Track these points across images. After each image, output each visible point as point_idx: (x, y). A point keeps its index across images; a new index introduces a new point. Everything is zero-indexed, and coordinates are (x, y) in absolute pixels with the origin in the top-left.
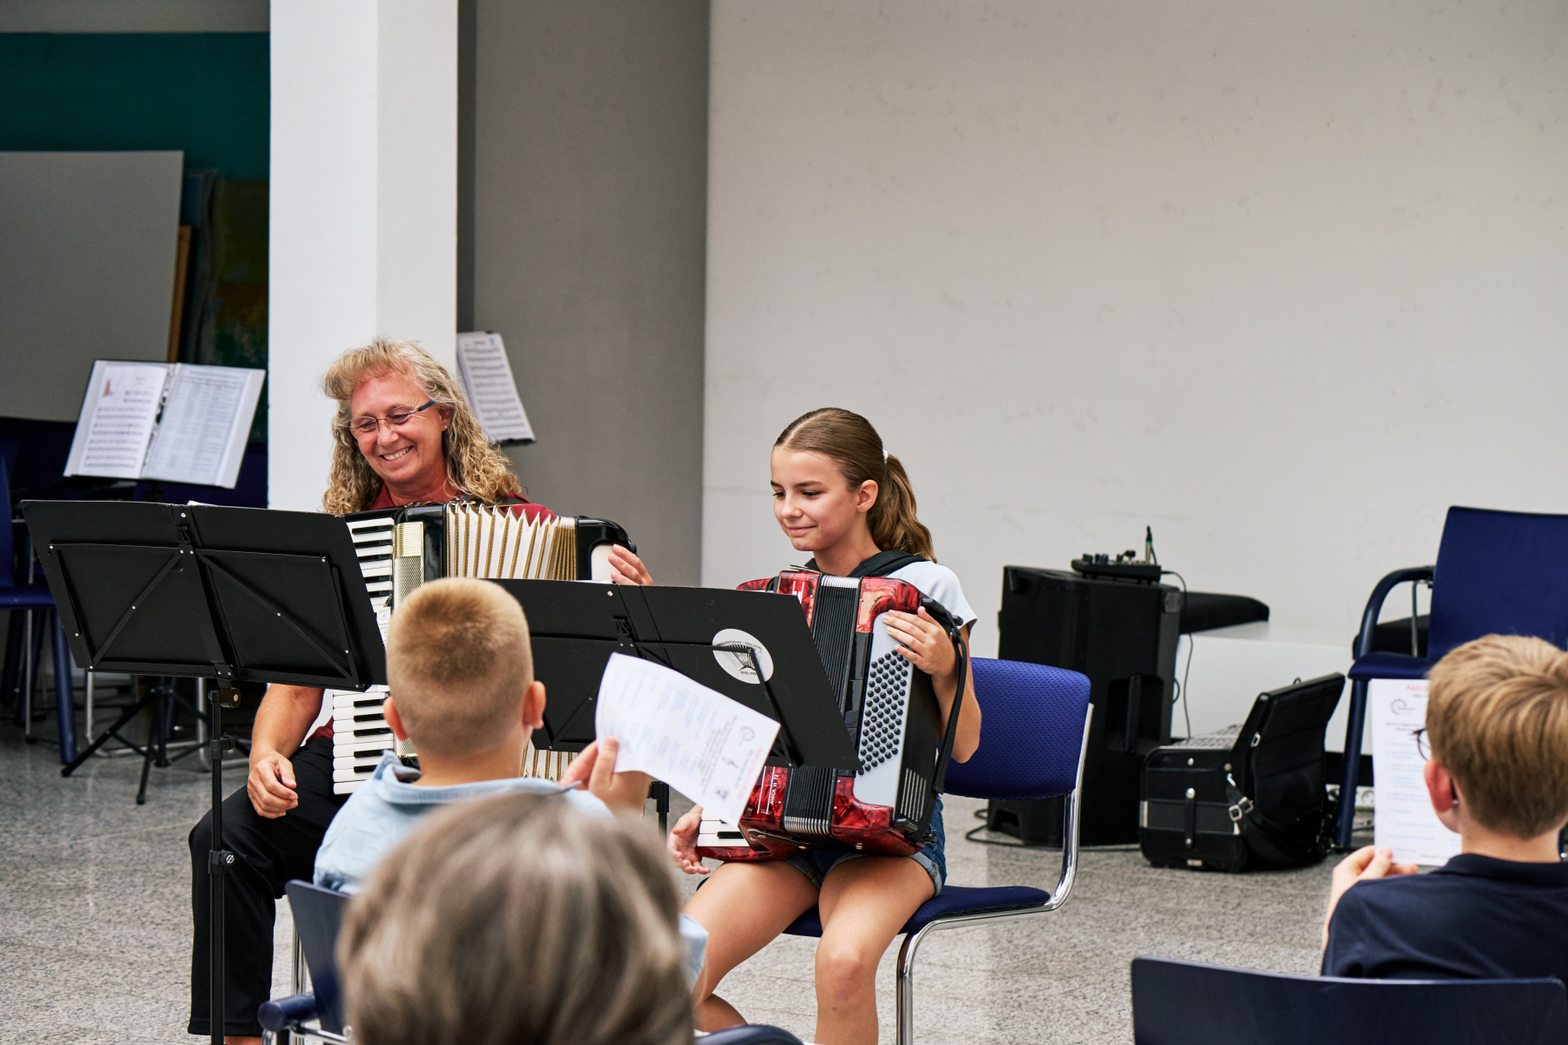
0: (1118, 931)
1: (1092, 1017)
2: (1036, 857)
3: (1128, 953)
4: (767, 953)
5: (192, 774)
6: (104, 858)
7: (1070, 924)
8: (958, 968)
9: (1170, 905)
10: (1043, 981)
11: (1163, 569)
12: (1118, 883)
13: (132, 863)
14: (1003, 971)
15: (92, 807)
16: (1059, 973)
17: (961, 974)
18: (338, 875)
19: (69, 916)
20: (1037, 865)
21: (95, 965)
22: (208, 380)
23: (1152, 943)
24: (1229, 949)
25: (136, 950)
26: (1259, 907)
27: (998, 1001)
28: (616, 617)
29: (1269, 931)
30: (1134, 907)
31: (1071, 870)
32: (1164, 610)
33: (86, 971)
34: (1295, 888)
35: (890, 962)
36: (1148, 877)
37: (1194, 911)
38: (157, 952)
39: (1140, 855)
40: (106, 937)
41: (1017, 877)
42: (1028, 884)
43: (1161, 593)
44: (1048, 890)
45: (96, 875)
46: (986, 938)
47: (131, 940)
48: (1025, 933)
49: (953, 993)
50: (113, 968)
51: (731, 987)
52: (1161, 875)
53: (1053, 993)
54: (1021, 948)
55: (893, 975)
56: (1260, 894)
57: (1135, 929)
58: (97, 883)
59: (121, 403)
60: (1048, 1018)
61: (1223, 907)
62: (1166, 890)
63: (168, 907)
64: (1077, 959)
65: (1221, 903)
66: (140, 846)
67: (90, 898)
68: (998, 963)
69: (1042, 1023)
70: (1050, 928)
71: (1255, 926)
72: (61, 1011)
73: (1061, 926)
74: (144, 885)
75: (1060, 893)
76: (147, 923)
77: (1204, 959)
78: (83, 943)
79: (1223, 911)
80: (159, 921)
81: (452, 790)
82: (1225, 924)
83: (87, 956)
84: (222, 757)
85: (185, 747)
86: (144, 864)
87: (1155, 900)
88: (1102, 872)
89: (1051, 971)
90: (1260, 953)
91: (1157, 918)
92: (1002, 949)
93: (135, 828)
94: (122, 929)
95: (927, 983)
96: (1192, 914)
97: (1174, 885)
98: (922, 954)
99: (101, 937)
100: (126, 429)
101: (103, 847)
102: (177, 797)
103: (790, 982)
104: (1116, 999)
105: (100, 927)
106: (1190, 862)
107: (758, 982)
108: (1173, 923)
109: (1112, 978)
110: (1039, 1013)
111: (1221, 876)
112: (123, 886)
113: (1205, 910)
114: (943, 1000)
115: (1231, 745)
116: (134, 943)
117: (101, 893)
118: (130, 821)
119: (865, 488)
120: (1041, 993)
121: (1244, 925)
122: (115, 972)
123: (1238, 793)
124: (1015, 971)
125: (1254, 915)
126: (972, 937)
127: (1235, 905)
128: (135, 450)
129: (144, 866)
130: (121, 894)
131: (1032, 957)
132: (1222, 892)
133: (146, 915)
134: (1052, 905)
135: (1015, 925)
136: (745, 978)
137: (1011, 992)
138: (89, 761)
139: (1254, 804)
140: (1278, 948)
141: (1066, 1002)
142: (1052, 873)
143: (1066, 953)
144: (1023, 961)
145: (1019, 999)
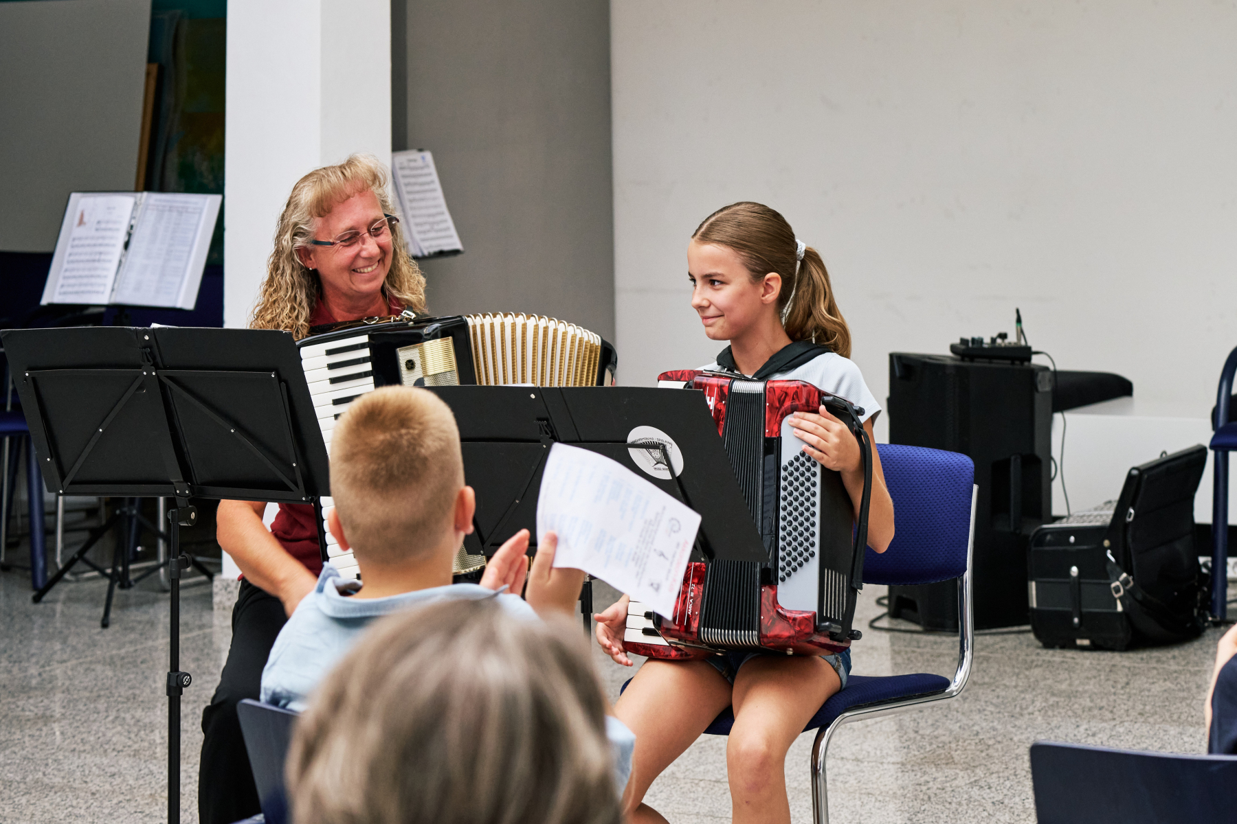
0: (1017, 716)
1: (998, 807)
2: (936, 643)
3: (1028, 738)
4: (689, 754)
5: (152, 595)
6: (70, 684)
7: (971, 711)
8: (868, 762)
9: (1064, 686)
10: (950, 772)
12: (1013, 666)
13: (96, 689)
14: (912, 763)
15: (61, 632)
16: (964, 763)
17: (872, 767)
18: (284, 694)
19: (36, 747)
20: (937, 651)
21: (60, 796)
22: (171, 207)
23: (1050, 727)
24: (1121, 730)
25: (98, 780)
26: (1147, 686)
27: (908, 795)
28: (539, 419)
29: (1158, 709)
30: (1030, 690)
31: (968, 654)
32: (1037, 389)
33: (51, 804)
34: (1178, 664)
35: (805, 759)
36: (1041, 658)
37: (1085, 692)
38: (118, 780)
39: (1032, 636)
40: (71, 767)
41: (919, 665)
42: (930, 671)
44: (949, 677)
45: (63, 702)
46: (894, 728)
47: (94, 768)
48: (930, 722)
49: (866, 789)
50: (77, 798)
51: (657, 791)
52: (1053, 656)
53: (960, 784)
54: (927, 738)
55: (808, 772)
56: (1146, 672)
57: (1033, 714)
58: (63, 711)
59: (93, 232)
60: (957, 810)
61: (1113, 687)
62: (1057, 672)
63: (129, 732)
64: (979, 747)
65: (1111, 683)
66: (103, 671)
67: (56, 727)
68: (907, 754)
69: (951, 816)
70: (953, 716)
71: (1145, 705)
73: (963, 714)
74: (107, 711)
75: (959, 679)
76: (109, 751)
77: (1099, 742)
78: (49, 774)
79: (1113, 690)
80: (121, 748)
81: (389, 601)
82: (1117, 705)
83: (52, 787)
84: (179, 576)
85: (147, 568)
86: (107, 689)
87: (1049, 682)
88: (998, 655)
89: (956, 761)
90: (1151, 732)
91: (1052, 700)
92: (910, 739)
93: (99, 652)
94: (85, 758)
95: (841, 778)
96: (1084, 695)
97: (1065, 666)
98: (834, 749)
99: (66, 768)
100: (97, 257)
101: (70, 673)
102: (138, 618)
103: (712, 783)
104: (1020, 788)
105: (65, 757)
106: (1079, 642)
107: (682, 785)
108: (1067, 705)
109: (1014, 766)
110: (948, 806)
111: (1109, 655)
112: (87, 712)
113: (1096, 691)
114: (857, 796)
115: (1109, 520)
116: (97, 771)
117: (67, 721)
118: (95, 646)
119: (769, 280)
120: (948, 785)
121: (1134, 705)
122: (78, 803)
123: (1119, 570)
124: (924, 761)
125: (1143, 693)
126: (880, 728)
127: (1123, 685)
128: (106, 276)
129: (107, 692)
130: (85, 722)
131: (938, 747)
132: (1111, 671)
133: (108, 742)
134: (953, 691)
135: (921, 714)
136: (670, 781)
137: (920, 785)
138: (58, 586)
139: (1133, 578)
140: (1167, 727)
141: (972, 793)
142: (951, 659)
143: (969, 741)
144: (929, 751)
145: (928, 791)
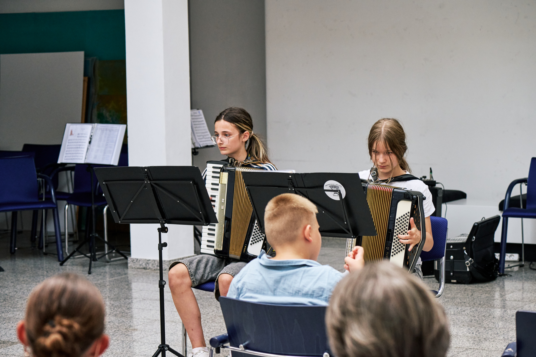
5: (103, 263)
9: (449, 295)
11: (437, 182)
22: (106, 129)
24: (474, 310)
26: (479, 295)
29: (485, 303)
34: (489, 288)
37: (457, 297)
39: (434, 279)
43: (437, 190)
56: (478, 291)
59: (76, 138)
61: (467, 296)
65: (466, 294)
71: (480, 302)
79: (467, 297)
82: (470, 302)
85: (102, 254)
90: (485, 311)
91: (446, 300)
96: (457, 298)
100: (79, 147)
102: (101, 271)
106: (452, 281)
108: (452, 301)
111: (464, 285)
113: (461, 297)
115: (465, 241)
121: (476, 301)
123: (468, 257)
125: (479, 298)
127: (471, 295)
128: (82, 153)
132: (465, 291)
138: (68, 260)
139: (473, 260)
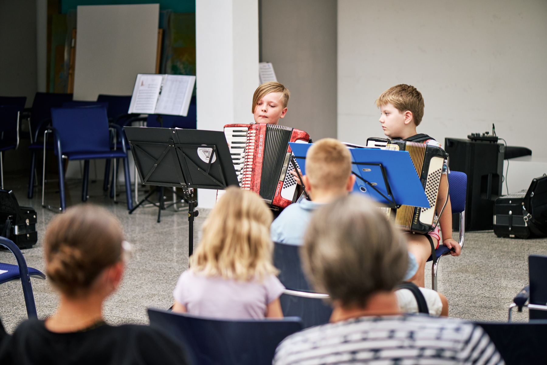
0: (490, 258)
1: (485, 285)
6: (150, 240)
7: (473, 256)
10: (467, 275)
11: (499, 138)
12: (487, 243)
13: (158, 241)
14: (453, 271)
15: (141, 223)
16: (472, 272)
19: (141, 259)
21: (153, 274)
22: (177, 81)
23: (501, 262)
25: (165, 269)
27: (453, 281)
30: (493, 250)
32: (499, 152)
33: (151, 276)
36: (497, 241)
38: (172, 270)
39: (493, 234)
40: (155, 265)
43: (498, 146)
45: (148, 245)
46: (446, 261)
47: (163, 266)
48: (459, 259)
50: (159, 275)
52: (501, 240)
53: (471, 278)
54: (458, 264)
56: (535, 246)
57: (495, 257)
59: (147, 88)
60: (471, 286)
62: (503, 245)
64: (477, 267)
66: (160, 236)
68: (451, 269)
69: (469, 288)
70: (467, 257)
72: (145, 289)
73: (470, 257)
74: (163, 248)
76: (167, 260)
78: (147, 267)
80: (171, 260)
83: (150, 271)
85: (170, 204)
87: (500, 248)
88: (481, 239)
89: (469, 271)
91: (502, 254)
92: (452, 264)
94: (159, 262)
96: (513, 252)
97: (506, 243)
99: (153, 265)
100: (149, 97)
101: (147, 236)
102: (168, 220)
104: (492, 280)
105: (152, 262)
106: (510, 236)
108: (507, 255)
110: (467, 284)
111: (522, 240)
112: (157, 249)
113: (517, 251)
115: (524, 196)
116: (164, 267)
117: (150, 251)
118: (156, 228)
120: (467, 278)
123: (527, 212)
124: (457, 271)
127: (527, 249)
128: (153, 104)
129: (162, 242)
130: (157, 251)
131: (462, 267)
132: (522, 245)
133: (166, 258)
137: (457, 278)
138: (138, 209)
139: (532, 215)
141: (476, 281)
143: (473, 265)
144: (459, 268)
145: (460, 280)
